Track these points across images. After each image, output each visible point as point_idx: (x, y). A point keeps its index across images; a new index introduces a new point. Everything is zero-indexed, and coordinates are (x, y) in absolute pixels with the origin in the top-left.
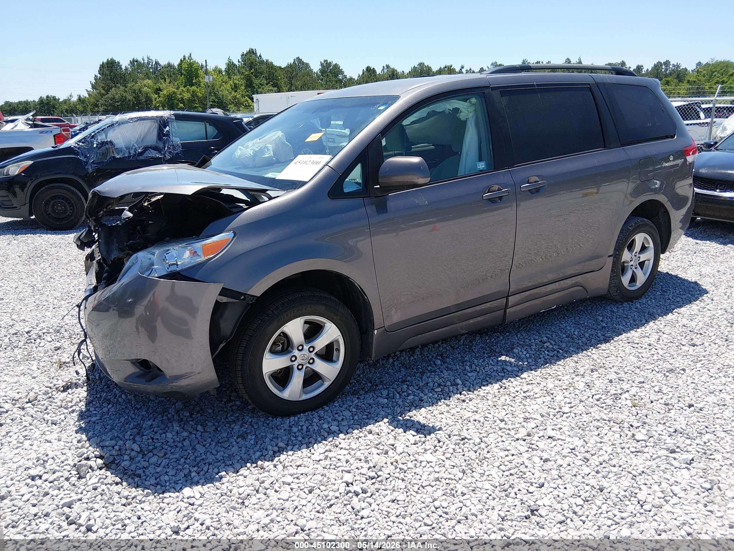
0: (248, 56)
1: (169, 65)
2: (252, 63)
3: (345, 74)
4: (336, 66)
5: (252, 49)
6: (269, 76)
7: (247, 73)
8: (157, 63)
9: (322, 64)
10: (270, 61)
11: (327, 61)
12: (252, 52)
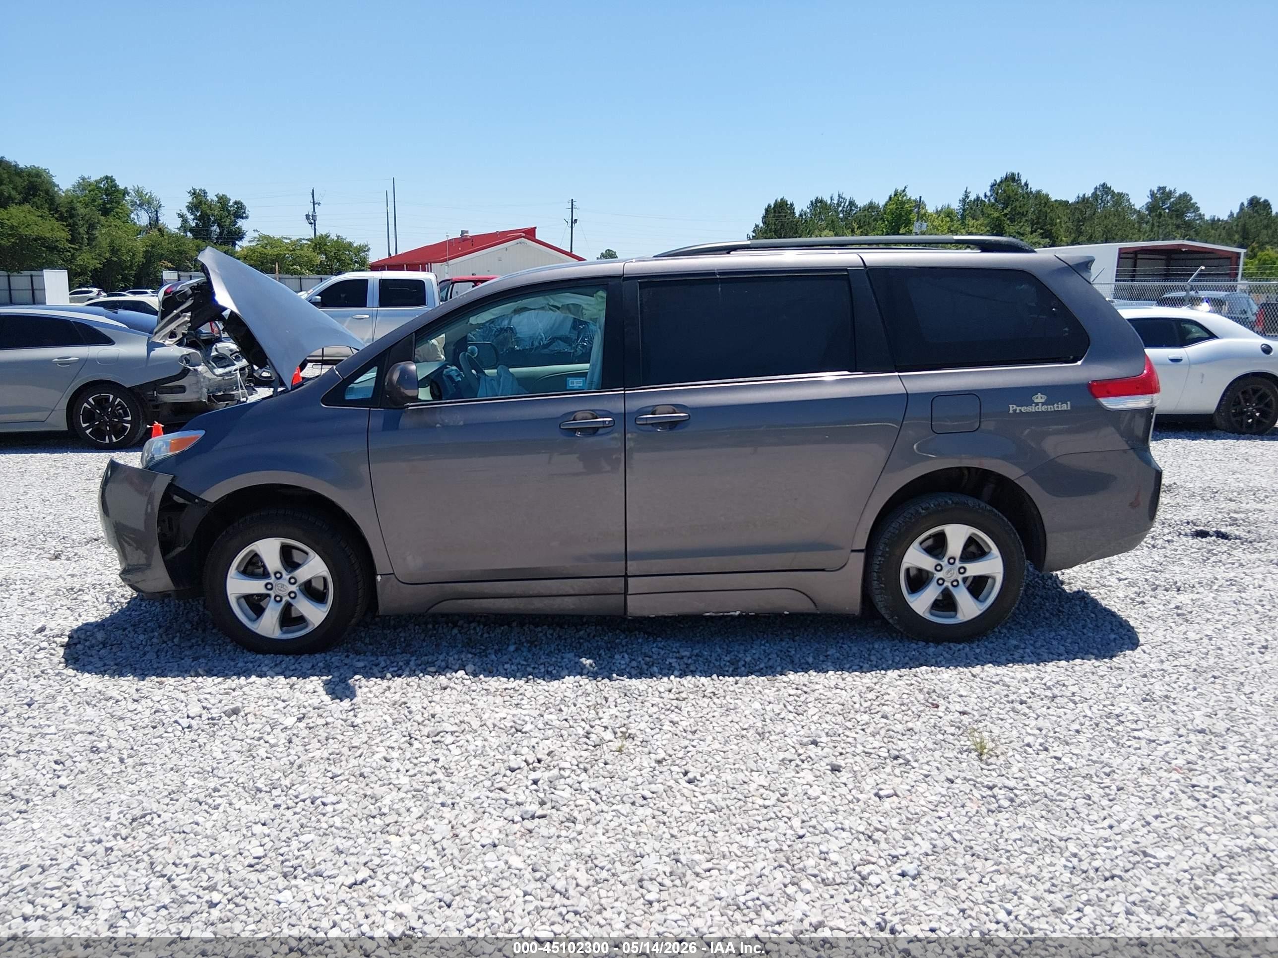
0: (1003, 186)
1: (871, 207)
2: (1009, 197)
3: (1202, 211)
4: (1185, 198)
5: (1013, 174)
6: (1038, 218)
7: (996, 215)
8: (852, 203)
9: (1153, 194)
10: (1044, 192)
11: (1164, 188)
12: (1012, 179)
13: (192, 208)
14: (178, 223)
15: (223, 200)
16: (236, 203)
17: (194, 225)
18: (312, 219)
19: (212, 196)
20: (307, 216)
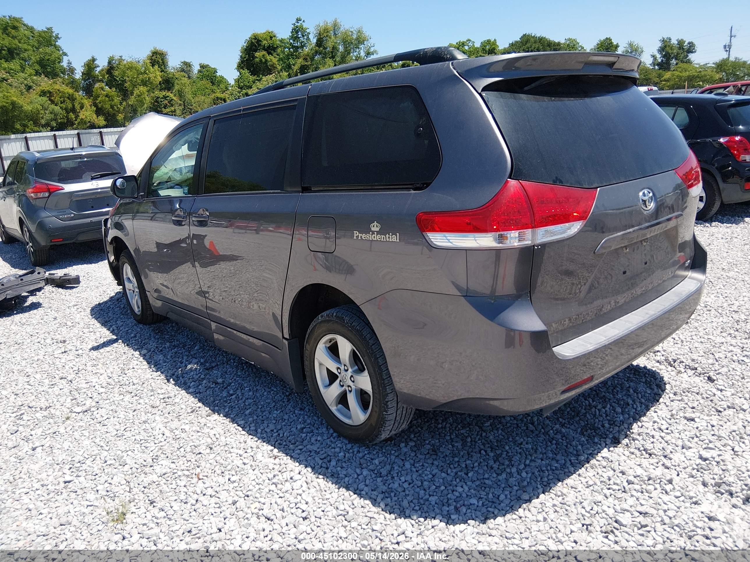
13: (661, 50)
14: (651, 60)
15: (681, 43)
16: (689, 43)
17: (660, 61)
18: (728, 48)
19: (674, 41)
20: (725, 47)
